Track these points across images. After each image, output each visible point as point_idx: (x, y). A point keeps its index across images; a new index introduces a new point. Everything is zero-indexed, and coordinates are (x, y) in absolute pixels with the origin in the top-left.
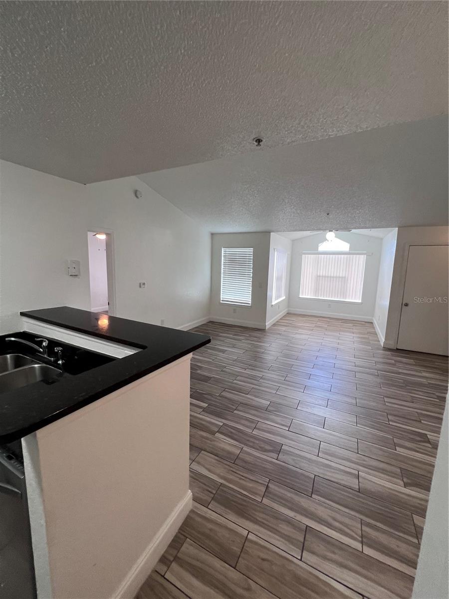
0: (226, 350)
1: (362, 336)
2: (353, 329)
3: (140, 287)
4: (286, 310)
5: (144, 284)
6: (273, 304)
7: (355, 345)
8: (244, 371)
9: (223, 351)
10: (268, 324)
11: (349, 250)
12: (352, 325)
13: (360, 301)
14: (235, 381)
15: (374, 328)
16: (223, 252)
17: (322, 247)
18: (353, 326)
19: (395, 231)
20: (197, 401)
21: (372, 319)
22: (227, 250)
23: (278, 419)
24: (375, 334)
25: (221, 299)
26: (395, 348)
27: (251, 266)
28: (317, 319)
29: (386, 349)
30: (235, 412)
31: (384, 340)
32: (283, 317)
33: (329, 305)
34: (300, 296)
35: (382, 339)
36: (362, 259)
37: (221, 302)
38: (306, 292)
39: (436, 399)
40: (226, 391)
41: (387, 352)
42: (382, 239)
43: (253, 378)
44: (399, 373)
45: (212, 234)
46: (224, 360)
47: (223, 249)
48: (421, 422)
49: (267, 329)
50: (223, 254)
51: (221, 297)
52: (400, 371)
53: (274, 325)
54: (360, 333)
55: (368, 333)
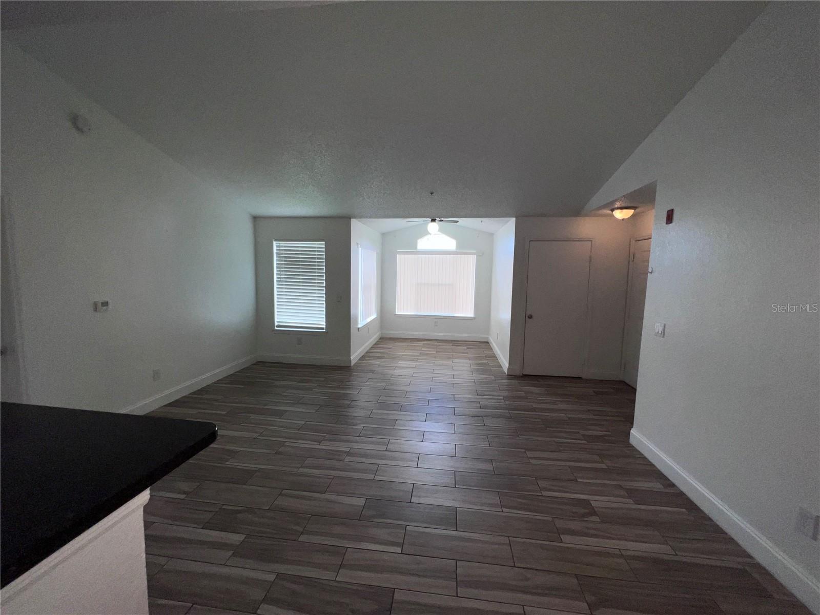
0: (286, 411)
1: (480, 362)
2: (467, 353)
3: (96, 309)
4: (379, 333)
5: (105, 304)
6: (360, 326)
7: (474, 375)
8: (317, 447)
9: (280, 414)
10: (354, 357)
11: (456, 249)
12: (465, 348)
13: (472, 315)
14: (301, 469)
15: (492, 349)
16: (275, 248)
17: (423, 244)
18: (467, 348)
19: (512, 221)
20: (223, 534)
21: (488, 338)
22: (283, 243)
23: (382, 533)
24: (494, 357)
25: (276, 324)
26: (522, 375)
27: (323, 269)
28: (422, 343)
29: (511, 376)
30: (303, 538)
31: (507, 365)
32: (375, 344)
33: (435, 322)
34: (397, 313)
35: (505, 363)
36: (472, 259)
37: (276, 328)
38: (405, 307)
39: (581, 440)
40: (286, 495)
41: (513, 381)
42: (492, 235)
43: (335, 455)
44: (534, 410)
45: (255, 219)
46: (282, 429)
47: (275, 243)
48: (577, 481)
49: (352, 364)
50: (275, 251)
51: (276, 320)
52: (535, 406)
53: (363, 358)
54: (476, 358)
55: (486, 357)
